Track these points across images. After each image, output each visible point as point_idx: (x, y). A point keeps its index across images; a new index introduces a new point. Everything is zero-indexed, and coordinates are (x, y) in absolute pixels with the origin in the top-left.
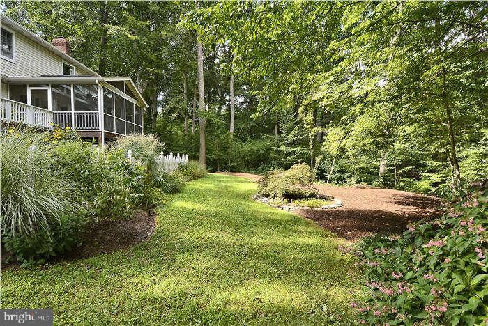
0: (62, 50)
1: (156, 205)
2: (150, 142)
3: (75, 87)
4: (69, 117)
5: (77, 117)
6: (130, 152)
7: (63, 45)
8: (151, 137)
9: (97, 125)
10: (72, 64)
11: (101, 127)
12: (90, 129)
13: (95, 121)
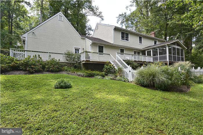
0: (153, 36)
1: (190, 86)
2: (187, 64)
3: (159, 48)
4: (157, 57)
5: (160, 57)
6: (179, 68)
7: (153, 34)
8: (188, 62)
9: (166, 59)
10: (156, 40)
11: (168, 60)
12: (164, 60)
13: (165, 58)
